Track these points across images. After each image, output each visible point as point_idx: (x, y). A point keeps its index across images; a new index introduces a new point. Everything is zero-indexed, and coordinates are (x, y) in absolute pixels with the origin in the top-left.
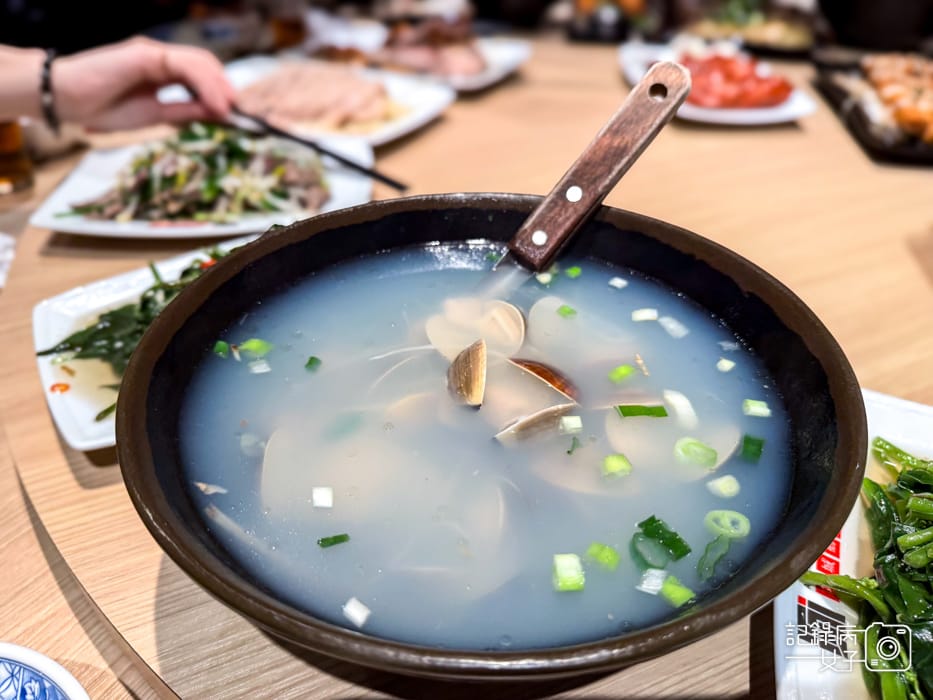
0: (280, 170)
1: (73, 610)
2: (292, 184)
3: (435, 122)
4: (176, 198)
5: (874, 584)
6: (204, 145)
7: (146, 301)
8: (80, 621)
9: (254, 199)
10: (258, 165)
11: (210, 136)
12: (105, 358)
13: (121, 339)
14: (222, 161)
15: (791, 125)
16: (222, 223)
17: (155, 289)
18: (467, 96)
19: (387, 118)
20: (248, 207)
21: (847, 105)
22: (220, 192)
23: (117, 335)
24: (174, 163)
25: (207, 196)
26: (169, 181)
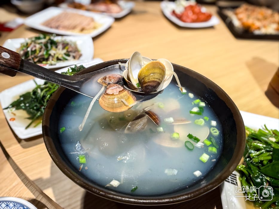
0: (67, 47)
1: (23, 182)
2: (71, 51)
3: (109, 28)
4: (36, 57)
5: (244, 166)
6: (43, 41)
7: (35, 92)
8: (26, 185)
9: (60, 57)
10: (60, 47)
11: (45, 38)
12: (24, 109)
13: (28, 103)
14: (49, 45)
15: (212, 27)
16: (51, 65)
17: (37, 88)
18: (117, 20)
19: (95, 28)
20: (58, 59)
21: (228, 21)
22: (50, 55)
23: (26, 102)
24: (35, 46)
25: (46, 57)
26: (34, 52)
